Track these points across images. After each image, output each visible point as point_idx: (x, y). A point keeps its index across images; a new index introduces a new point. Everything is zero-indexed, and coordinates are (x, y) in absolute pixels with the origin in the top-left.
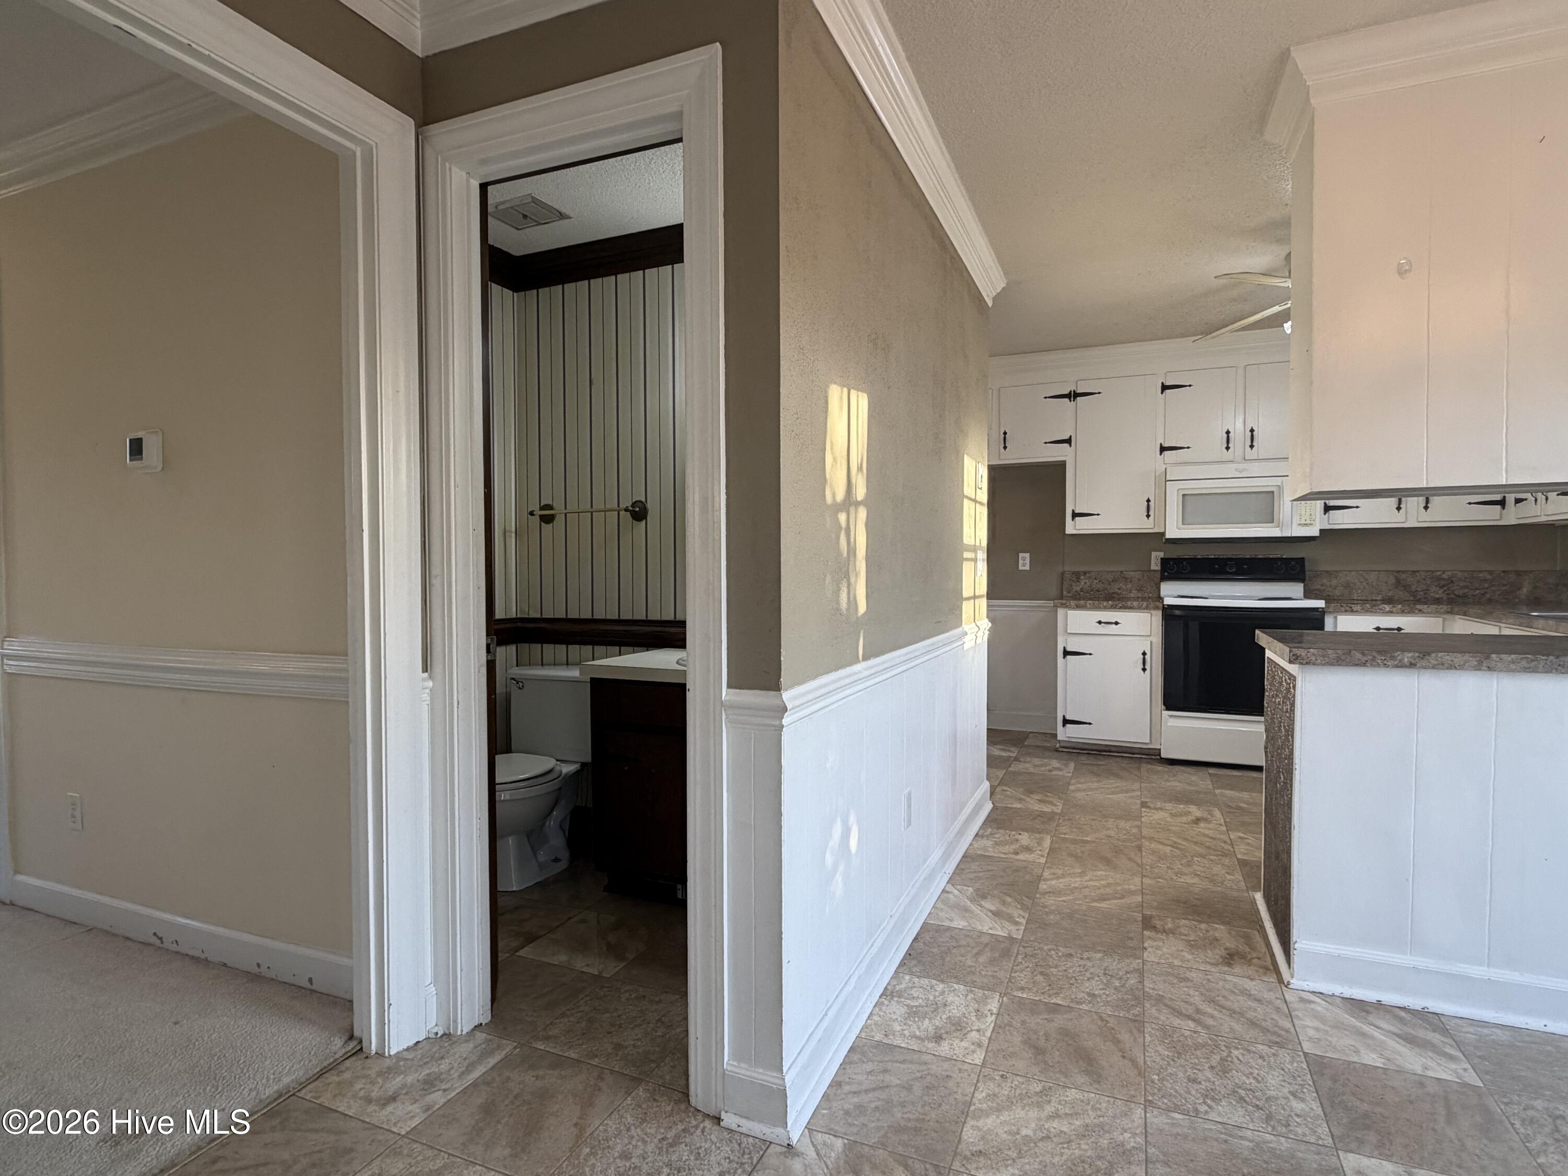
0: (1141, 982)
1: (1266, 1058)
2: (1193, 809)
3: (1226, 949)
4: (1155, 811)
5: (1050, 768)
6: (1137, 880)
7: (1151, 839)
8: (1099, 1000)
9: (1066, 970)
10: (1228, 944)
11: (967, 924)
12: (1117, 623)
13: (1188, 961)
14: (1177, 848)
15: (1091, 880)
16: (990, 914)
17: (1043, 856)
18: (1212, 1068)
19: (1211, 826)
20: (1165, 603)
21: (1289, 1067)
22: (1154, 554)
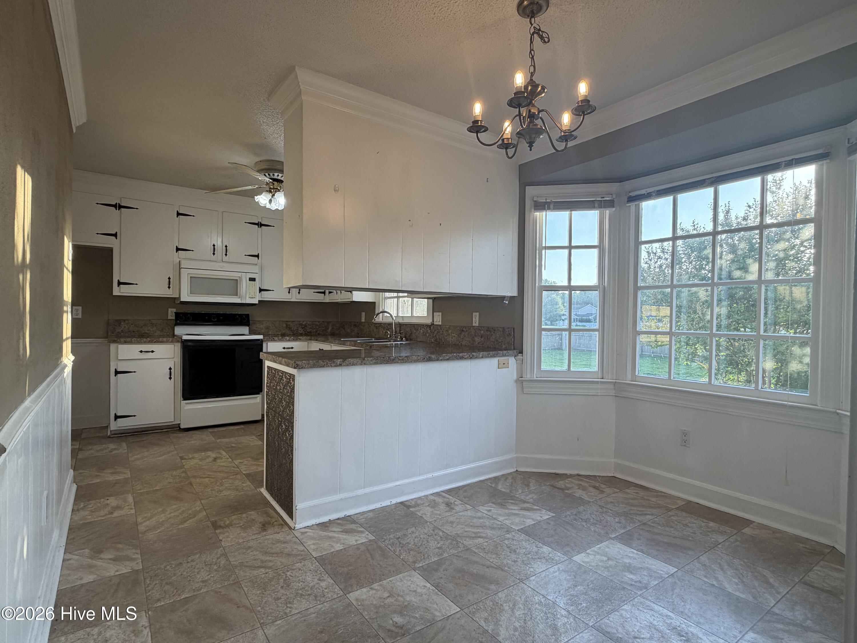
0: (228, 560)
1: (302, 569)
2: (209, 453)
3: (260, 523)
4: (190, 460)
5: (110, 449)
6: (198, 503)
7: (195, 477)
8: (210, 582)
9: (182, 574)
10: (260, 520)
11: (96, 576)
12: (153, 352)
13: (246, 537)
14: (211, 478)
15: (171, 513)
16: (112, 561)
17: (131, 509)
18: (282, 587)
19: (223, 460)
20: (183, 338)
21: (312, 568)
22: (170, 310)
